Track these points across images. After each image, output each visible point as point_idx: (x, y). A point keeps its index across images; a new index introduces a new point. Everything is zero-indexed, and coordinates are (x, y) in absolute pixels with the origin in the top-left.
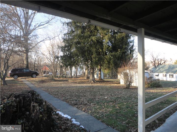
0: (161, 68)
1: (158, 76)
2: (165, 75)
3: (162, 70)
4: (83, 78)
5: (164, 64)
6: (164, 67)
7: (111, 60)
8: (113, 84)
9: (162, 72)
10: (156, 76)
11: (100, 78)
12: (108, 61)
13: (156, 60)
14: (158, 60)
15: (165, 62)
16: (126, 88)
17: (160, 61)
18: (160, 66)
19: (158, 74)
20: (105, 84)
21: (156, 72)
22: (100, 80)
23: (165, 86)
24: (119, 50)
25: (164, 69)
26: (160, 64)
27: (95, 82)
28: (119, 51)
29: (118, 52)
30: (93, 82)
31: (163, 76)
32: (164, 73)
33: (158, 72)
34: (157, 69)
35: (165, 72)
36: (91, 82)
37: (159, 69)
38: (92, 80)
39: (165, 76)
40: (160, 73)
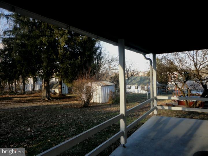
0: (133, 80)
1: (130, 88)
2: (137, 87)
3: (134, 83)
4: (39, 94)
5: (137, 76)
6: (137, 78)
7: (68, 70)
8: (72, 101)
9: (134, 84)
10: (129, 89)
11: (61, 93)
12: (64, 72)
13: (128, 71)
14: (131, 71)
15: (137, 74)
16: (83, 107)
17: (133, 72)
18: (133, 78)
19: (131, 86)
20: (63, 102)
21: (128, 84)
22: (60, 96)
23: (133, 100)
24: (79, 57)
25: (136, 81)
26: (133, 75)
27: (50, 100)
28: (80, 59)
29: (78, 60)
30: (47, 99)
31: (135, 89)
32: (135, 86)
33: (130, 85)
34: (130, 81)
35: (136, 84)
36: (44, 99)
37: (132, 81)
38: (46, 97)
39: (136, 89)
40: (132, 85)
